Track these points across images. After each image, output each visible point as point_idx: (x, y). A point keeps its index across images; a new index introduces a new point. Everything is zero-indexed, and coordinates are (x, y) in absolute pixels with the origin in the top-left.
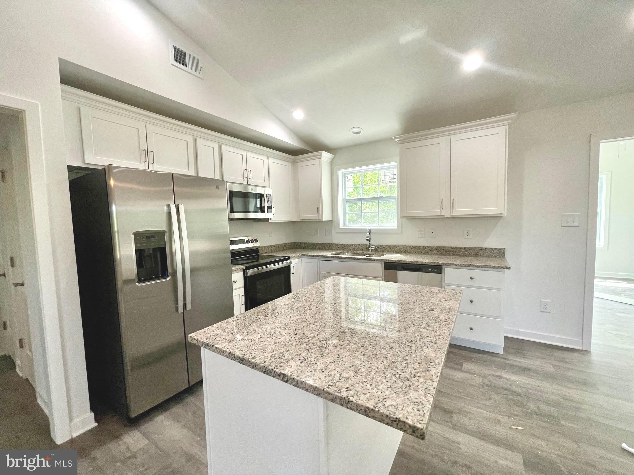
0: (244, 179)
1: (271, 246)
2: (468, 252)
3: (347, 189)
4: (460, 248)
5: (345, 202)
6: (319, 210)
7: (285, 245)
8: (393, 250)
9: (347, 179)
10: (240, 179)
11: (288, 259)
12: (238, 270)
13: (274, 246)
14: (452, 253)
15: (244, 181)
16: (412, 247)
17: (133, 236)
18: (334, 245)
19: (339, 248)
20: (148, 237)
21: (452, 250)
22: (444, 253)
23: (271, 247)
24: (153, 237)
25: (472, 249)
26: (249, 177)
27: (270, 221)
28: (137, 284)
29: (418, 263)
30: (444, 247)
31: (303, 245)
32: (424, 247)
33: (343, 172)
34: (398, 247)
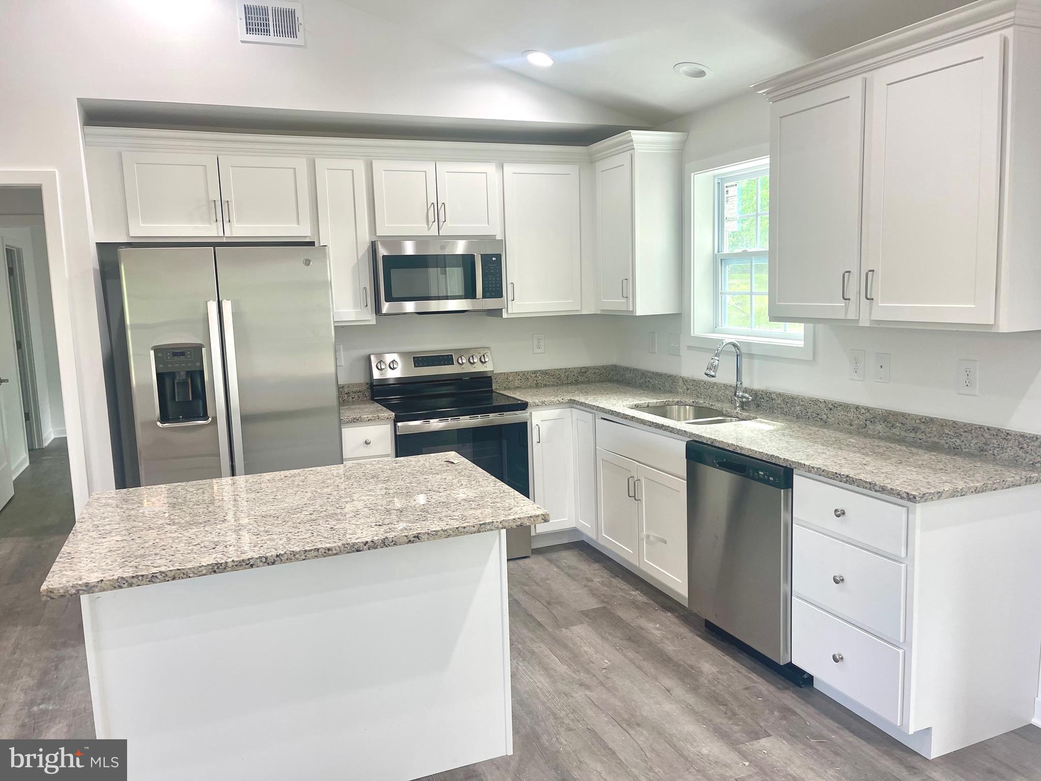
0: (428, 224)
1: (535, 372)
2: (962, 439)
3: (726, 224)
4: (943, 424)
5: (719, 261)
6: (627, 286)
7: (583, 371)
8: (793, 409)
9: (726, 196)
10: (421, 228)
11: (523, 406)
12: (375, 420)
13: (545, 373)
14: (920, 437)
15: (429, 229)
16: (830, 406)
17: (152, 352)
18: (681, 381)
19: (689, 391)
20: (175, 354)
21: (923, 427)
22: (903, 433)
23: (534, 375)
24: (182, 354)
25: (970, 432)
26: (442, 218)
27: (505, 316)
28: (159, 423)
29: (743, 452)
30: (903, 415)
31: (628, 375)
32: (857, 408)
33: (714, 176)
34: (802, 403)
